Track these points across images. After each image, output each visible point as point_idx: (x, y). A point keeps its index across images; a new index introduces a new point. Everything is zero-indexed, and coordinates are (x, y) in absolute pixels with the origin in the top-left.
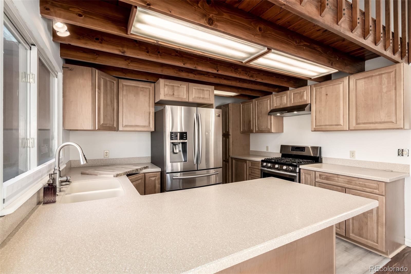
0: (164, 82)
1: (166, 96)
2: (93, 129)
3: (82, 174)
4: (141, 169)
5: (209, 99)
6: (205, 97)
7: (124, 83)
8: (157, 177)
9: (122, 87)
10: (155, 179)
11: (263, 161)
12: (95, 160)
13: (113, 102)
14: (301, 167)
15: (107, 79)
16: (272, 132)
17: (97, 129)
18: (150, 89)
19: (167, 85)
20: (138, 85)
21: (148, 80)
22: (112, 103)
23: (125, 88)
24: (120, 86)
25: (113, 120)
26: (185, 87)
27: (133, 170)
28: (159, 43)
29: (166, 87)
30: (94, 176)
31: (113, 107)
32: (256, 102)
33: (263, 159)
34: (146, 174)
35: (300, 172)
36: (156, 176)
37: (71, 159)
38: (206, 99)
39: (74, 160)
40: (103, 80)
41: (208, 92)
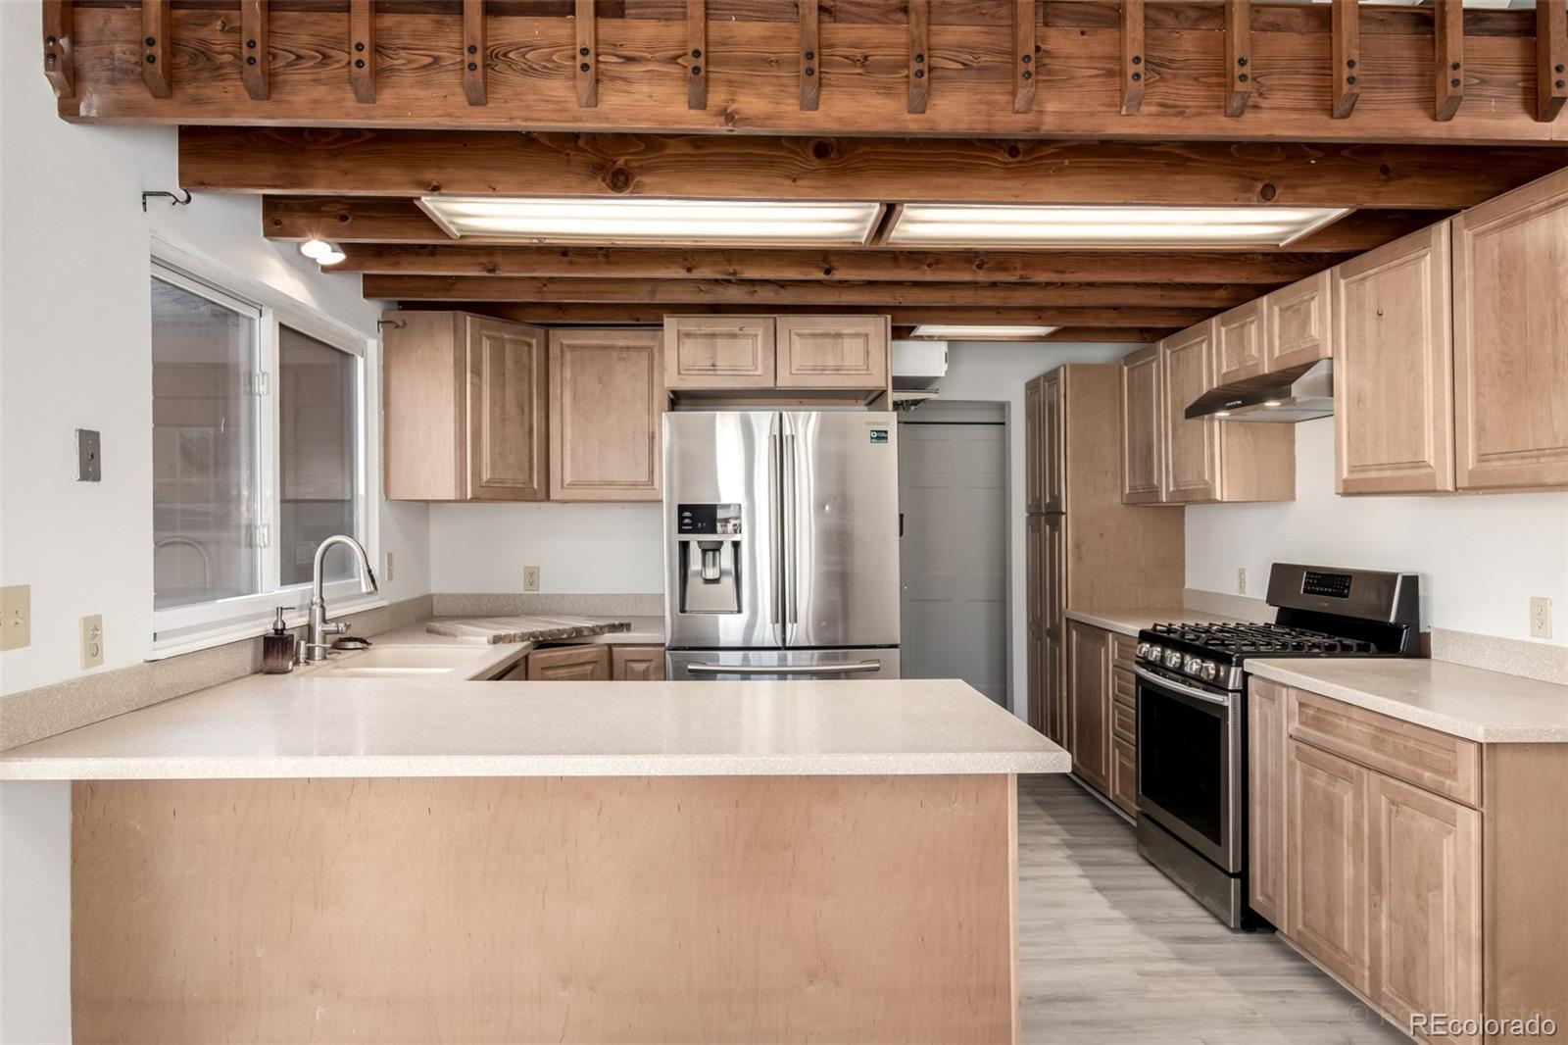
0: (679, 325)
1: (683, 377)
2: (458, 498)
3: (430, 631)
4: (598, 630)
5: (868, 369)
6: (847, 363)
7: (566, 342)
8: (653, 663)
9: (560, 356)
10: (648, 667)
11: (1144, 636)
12: (497, 597)
13: (526, 409)
14: (1250, 664)
15: (506, 336)
16: (1217, 502)
17: (469, 496)
18: (652, 352)
19: (688, 335)
20: (609, 342)
21: (638, 320)
22: (523, 411)
23: (568, 356)
24: (554, 350)
25: (527, 467)
26: (760, 332)
27: (559, 630)
28: (547, 241)
29: (688, 342)
30: (436, 636)
31: (526, 425)
32: (1168, 352)
33: (1149, 627)
34: (614, 649)
35: (1244, 692)
36: (651, 661)
37: (433, 591)
38: (849, 370)
39: (441, 595)
40: (488, 342)
41: (861, 341)
